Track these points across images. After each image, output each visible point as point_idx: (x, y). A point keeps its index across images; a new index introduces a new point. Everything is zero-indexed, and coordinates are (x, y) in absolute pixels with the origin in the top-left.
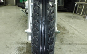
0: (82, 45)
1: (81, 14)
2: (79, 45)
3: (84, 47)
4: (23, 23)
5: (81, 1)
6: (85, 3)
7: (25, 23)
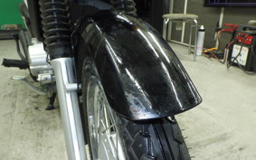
0: (213, 144)
1: (182, 43)
2: (205, 146)
3: (219, 150)
4: (27, 110)
5: (174, 12)
6: (185, 15)
7: (36, 108)
